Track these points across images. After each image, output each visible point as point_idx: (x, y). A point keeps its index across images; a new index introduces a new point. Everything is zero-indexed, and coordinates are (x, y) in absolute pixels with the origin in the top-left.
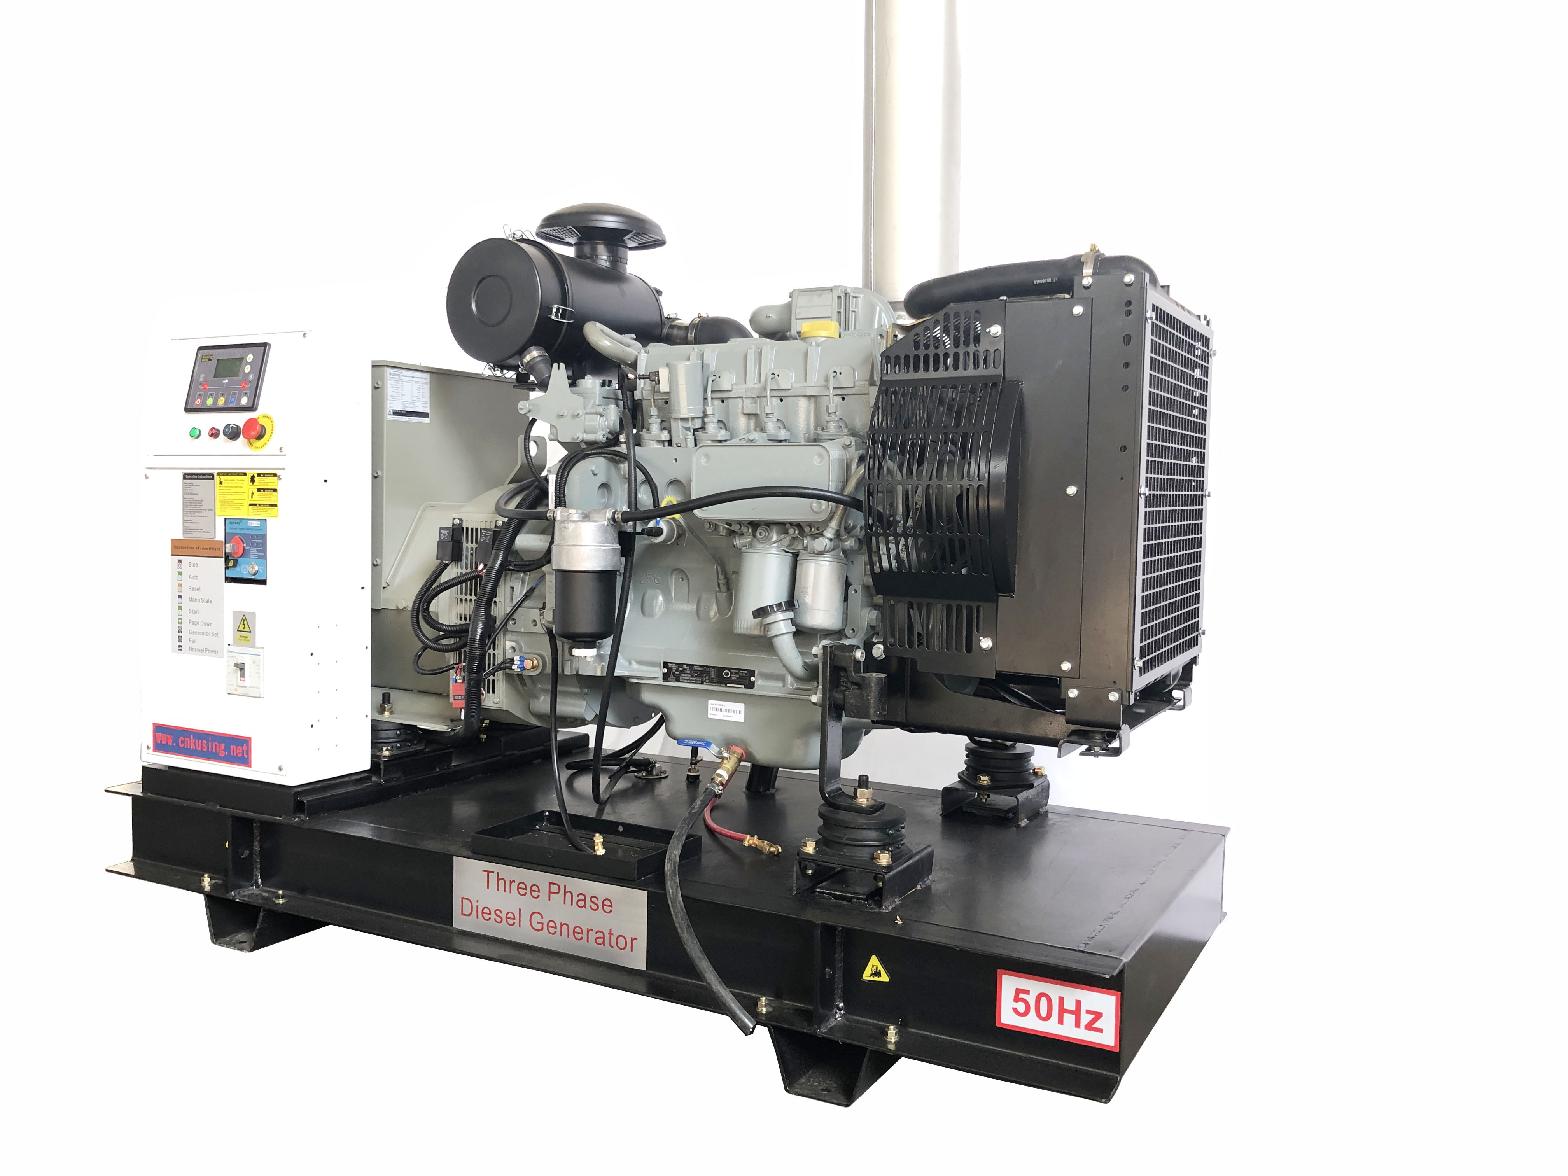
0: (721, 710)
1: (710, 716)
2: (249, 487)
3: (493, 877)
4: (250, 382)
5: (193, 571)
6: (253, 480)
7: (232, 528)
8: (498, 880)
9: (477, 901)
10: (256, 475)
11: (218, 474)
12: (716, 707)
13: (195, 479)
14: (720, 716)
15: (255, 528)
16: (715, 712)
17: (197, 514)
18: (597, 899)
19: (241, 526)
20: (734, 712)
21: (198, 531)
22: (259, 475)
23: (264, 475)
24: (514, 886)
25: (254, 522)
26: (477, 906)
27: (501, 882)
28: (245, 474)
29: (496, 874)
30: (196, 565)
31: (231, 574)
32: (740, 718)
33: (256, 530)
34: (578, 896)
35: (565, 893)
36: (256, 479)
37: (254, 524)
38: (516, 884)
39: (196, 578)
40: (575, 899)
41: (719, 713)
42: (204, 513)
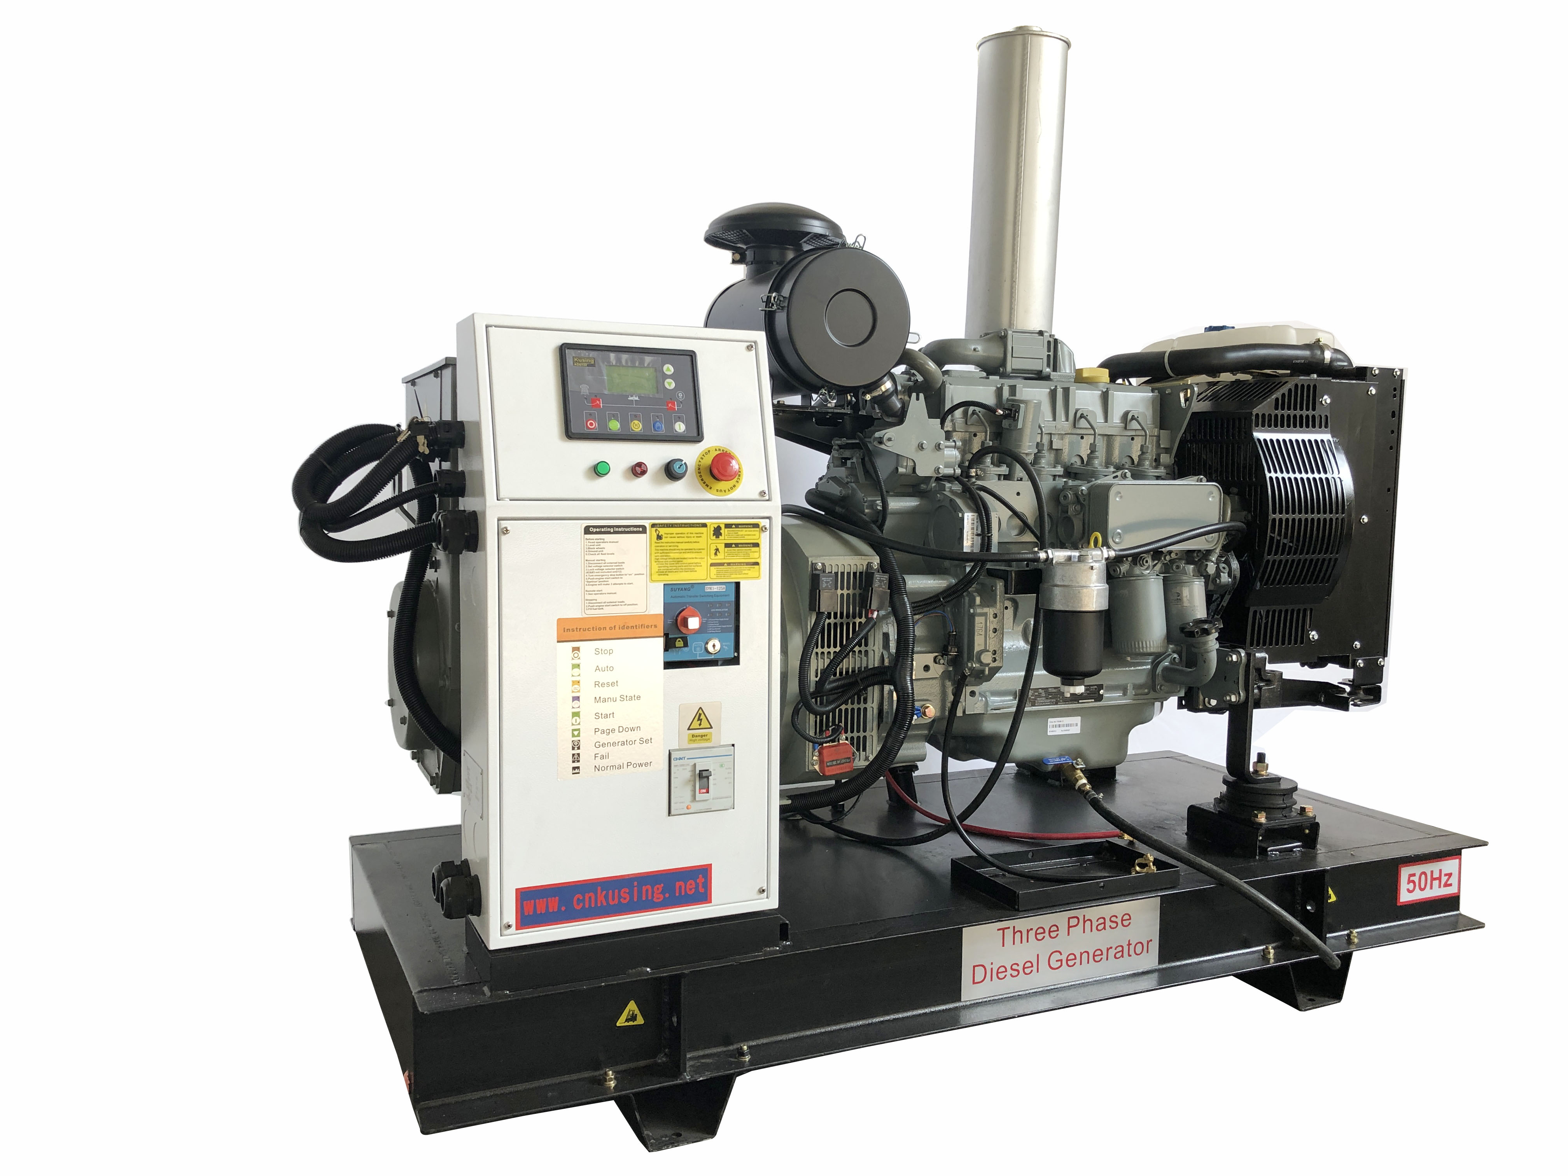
0: (1059, 726)
1: (1049, 734)
2: (710, 542)
3: (1009, 933)
4: (681, 402)
5: (603, 661)
6: (717, 532)
7: (675, 597)
8: (1014, 933)
9: (992, 963)
10: (723, 526)
11: (653, 526)
12: (1054, 724)
13: (609, 533)
14: (1059, 732)
15: (716, 594)
16: (1054, 729)
17: (611, 581)
18: (1117, 917)
19: (692, 592)
20: (1071, 725)
21: (613, 604)
22: (728, 526)
23: (737, 526)
24: (1032, 934)
25: (715, 587)
26: (992, 969)
27: (1018, 935)
28: (705, 525)
29: (1012, 929)
30: (610, 652)
31: (675, 656)
32: (1077, 730)
33: (718, 596)
34: (1097, 921)
35: (1084, 922)
36: (724, 531)
37: (715, 588)
38: (1034, 932)
39: (611, 669)
40: (1095, 924)
41: (1058, 728)
42: (625, 579)
